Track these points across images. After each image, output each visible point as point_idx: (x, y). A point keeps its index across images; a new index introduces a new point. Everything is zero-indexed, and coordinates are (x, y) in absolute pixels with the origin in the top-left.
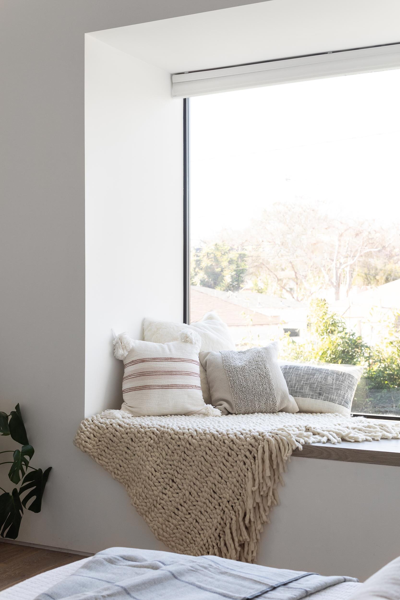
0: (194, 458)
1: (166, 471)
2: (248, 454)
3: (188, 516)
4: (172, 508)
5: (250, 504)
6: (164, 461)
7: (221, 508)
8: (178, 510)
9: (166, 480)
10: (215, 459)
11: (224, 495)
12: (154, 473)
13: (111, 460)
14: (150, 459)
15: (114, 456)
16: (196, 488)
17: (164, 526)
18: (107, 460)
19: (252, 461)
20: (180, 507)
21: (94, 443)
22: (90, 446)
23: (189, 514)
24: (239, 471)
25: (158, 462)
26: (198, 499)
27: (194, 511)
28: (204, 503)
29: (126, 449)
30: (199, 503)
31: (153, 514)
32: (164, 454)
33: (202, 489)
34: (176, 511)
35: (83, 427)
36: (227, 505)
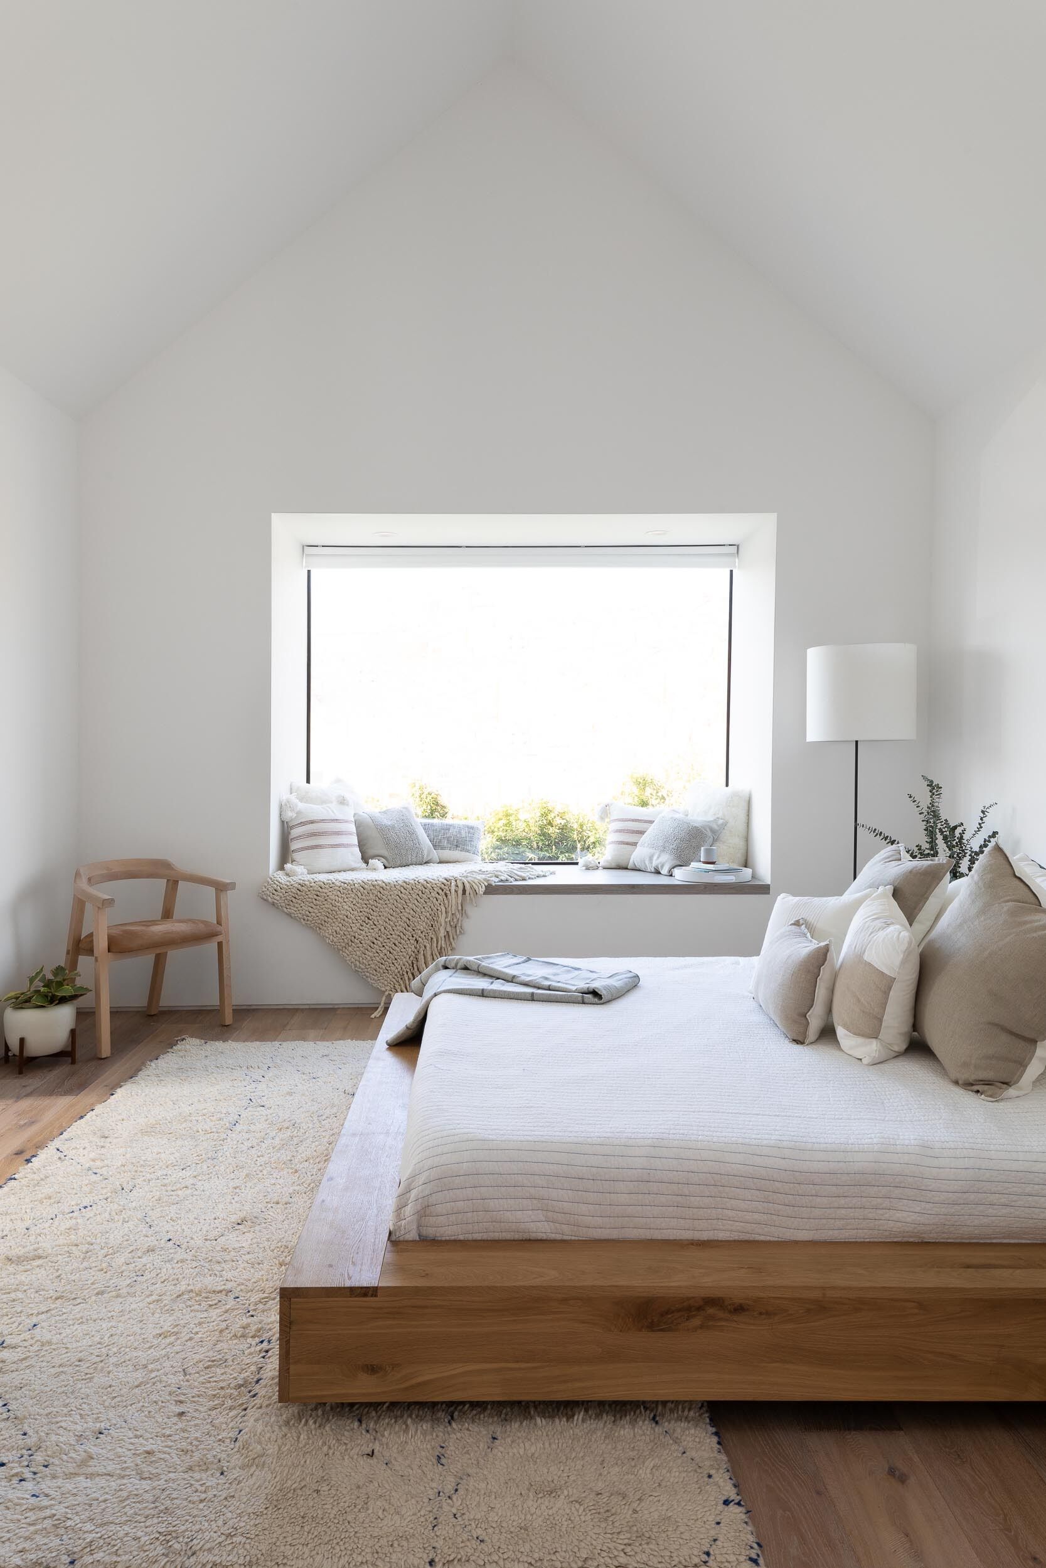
0: (389, 897)
1: (361, 910)
2: (440, 891)
3: (382, 949)
4: (368, 942)
5: (442, 933)
6: (360, 901)
7: (414, 939)
8: (374, 943)
9: (363, 918)
10: (410, 897)
11: (418, 927)
12: (352, 912)
13: (300, 908)
14: (346, 900)
15: (302, 904)
16: (391, 923)
17: (361, 958)
18: (295, 909)
19: (445, 897)
20: (375, 941)
21: (281, 894)
22: (278, 898)
23: (383, 946)
24: (432, 907)
25: (354, 902)
26: (393, 933)
27: (388, 944)
28: (399, 936)
29: (315, 897)
30: (393, 936)
31: (350, 949)
32: (359, 894)
33: (397, 924)
34: (372, 945)
35: (270, 881)
36: (421, 935)
